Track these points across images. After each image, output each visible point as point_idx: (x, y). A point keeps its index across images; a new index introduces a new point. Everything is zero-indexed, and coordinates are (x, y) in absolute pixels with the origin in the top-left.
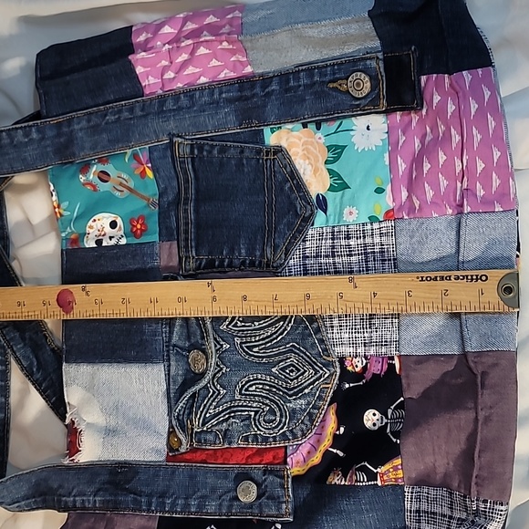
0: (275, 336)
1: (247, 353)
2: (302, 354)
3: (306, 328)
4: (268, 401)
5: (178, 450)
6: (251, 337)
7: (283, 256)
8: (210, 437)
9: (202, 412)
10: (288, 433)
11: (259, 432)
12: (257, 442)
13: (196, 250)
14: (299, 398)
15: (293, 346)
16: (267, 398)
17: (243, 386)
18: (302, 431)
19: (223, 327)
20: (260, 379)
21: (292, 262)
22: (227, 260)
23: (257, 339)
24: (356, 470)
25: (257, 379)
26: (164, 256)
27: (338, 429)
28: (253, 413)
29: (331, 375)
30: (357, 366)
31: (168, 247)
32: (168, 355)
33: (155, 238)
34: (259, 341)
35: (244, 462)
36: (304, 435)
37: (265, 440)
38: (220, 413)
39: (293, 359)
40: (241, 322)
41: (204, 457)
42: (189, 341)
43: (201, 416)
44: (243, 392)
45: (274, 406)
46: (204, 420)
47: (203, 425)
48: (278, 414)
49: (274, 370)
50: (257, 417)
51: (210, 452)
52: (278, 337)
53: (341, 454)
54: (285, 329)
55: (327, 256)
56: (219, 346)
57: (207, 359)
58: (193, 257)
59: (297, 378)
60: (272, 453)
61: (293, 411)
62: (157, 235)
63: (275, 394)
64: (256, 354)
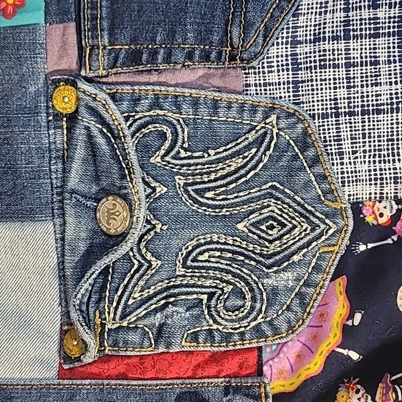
0: (243, 172)
1: (196, 201)
2: (288, 200)
3: (296, 157)
4: (230, 277)
5: (78, 359)
6: (201, 174)
7: (260, 40)
8: (134, 337)
9: (121, 297)
10: (265, 327)
11: (215, 327)
12: (213, 341)
13: (110, 35)
14: (284, 270)
15: (273, 187)
16: (228, 272)
17: (189, 253)
18: (289, 322)
19: (156, 160)
20: (218, 243)
21: (273, 51)
22: (162, 51)
23: (213, 176)
24: (394, 382)
25: (211, 242)
26: (54, 47)
27: (351, 316)
28: (205, 297)
29: (339, 231)
30: (381, 215)
31: (59, 32)
32: (62, 208)
33: (38, 17)
34: (216, 180)
35: (190, 373)
36: (291, 329)
37: (227, 337)
38: (150, 298)
39: (274, 208)
40: (186, 150)
41: (122, 369)
42: (98, 184)
43: (118, 303)
44: (189, 263)
45: (241, 285)
46: (124, 308)
47: (123, 317)
48: (248, 296)
49: (240, 226)
50: (213, 302)
51: (134, 361)
52: (248, 172)
53: (355, 356)
54: (260, 160)
55: (335, 38)
56: (149, 191)
57: (131, 210)
58: (105, 48)
59: (280, 238)
60: (238, 359)
61: (274, 291)
62: (42, 13)
63: (243, 264)
64: (210, 202)
